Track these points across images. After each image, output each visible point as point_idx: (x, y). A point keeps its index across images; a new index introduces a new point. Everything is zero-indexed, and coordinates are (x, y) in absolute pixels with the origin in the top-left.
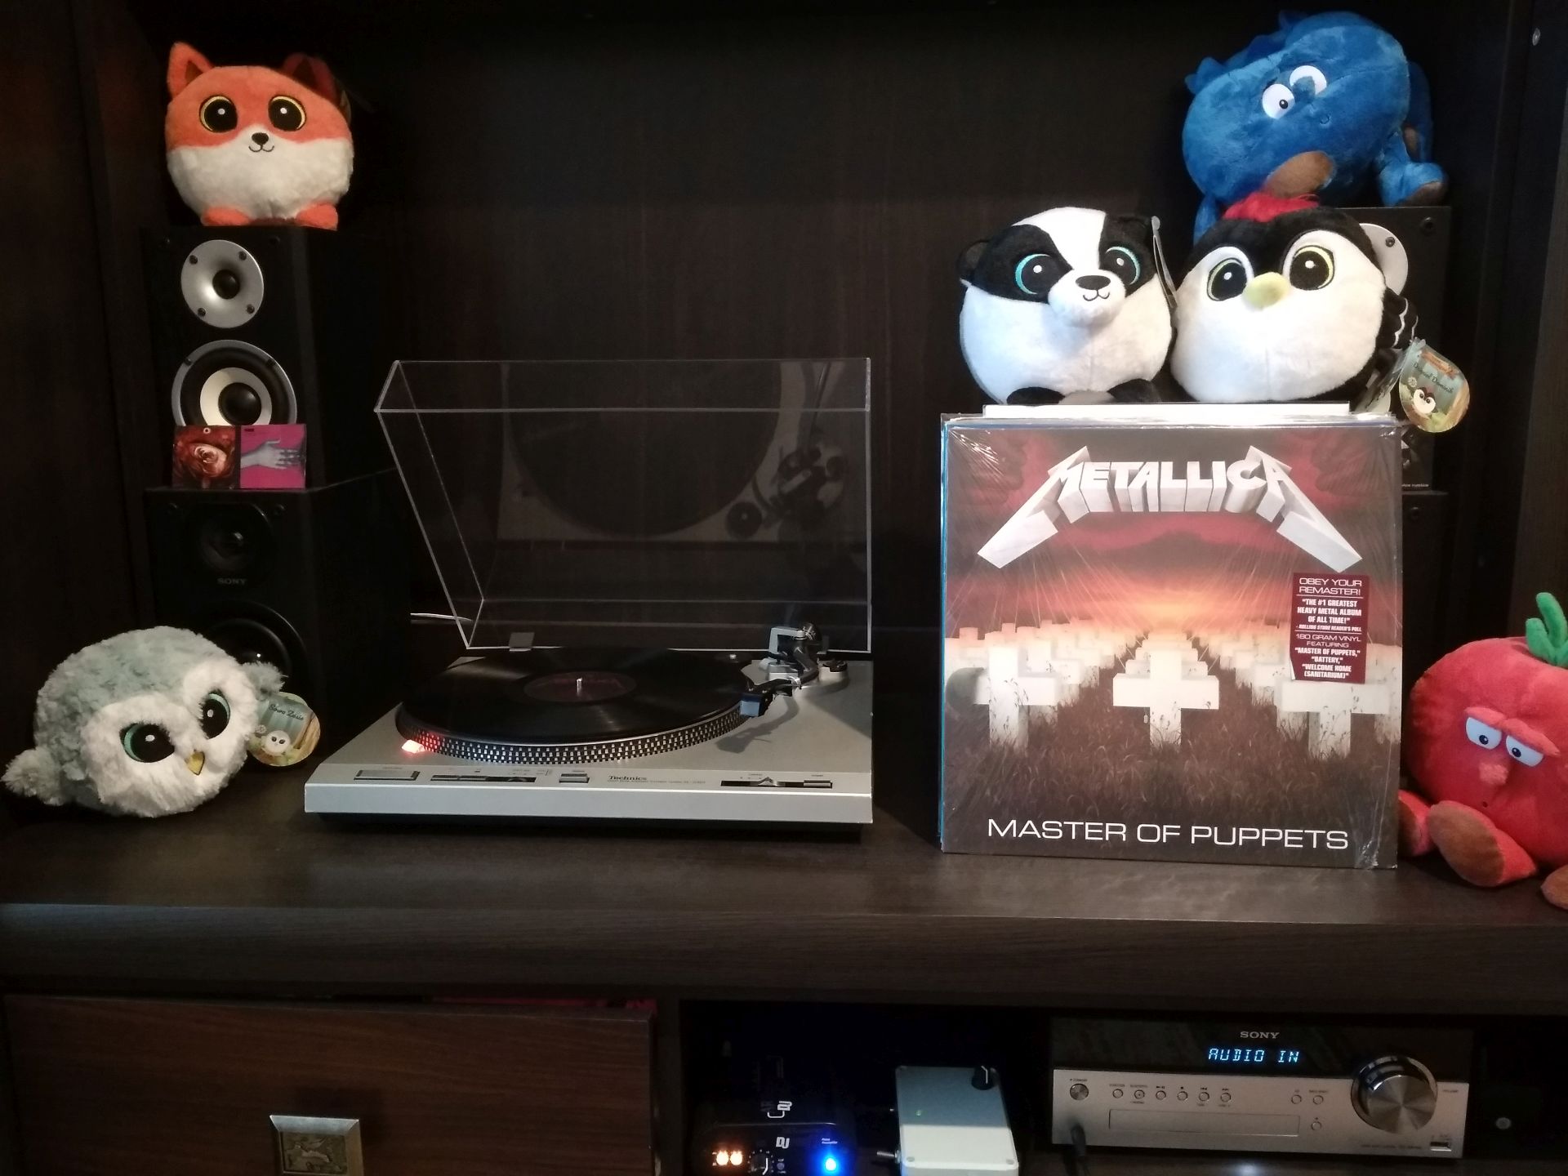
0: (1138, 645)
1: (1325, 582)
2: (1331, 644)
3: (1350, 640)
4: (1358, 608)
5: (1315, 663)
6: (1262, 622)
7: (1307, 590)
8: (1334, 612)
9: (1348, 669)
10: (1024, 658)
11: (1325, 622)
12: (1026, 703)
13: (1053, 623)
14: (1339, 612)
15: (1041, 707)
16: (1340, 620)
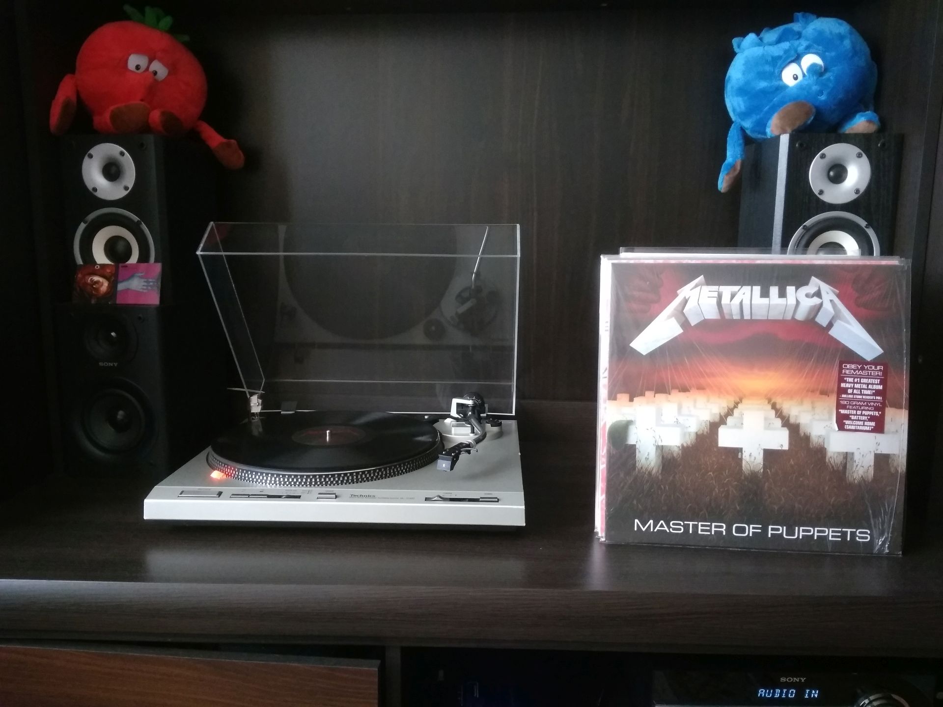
0: (736, 407)
1: (859, 367)
2: (862, 408)
3: (875, 405)
4: (880, 384)
5: (852, 420)
6: (818, 393)
7: (847, 372)
8: (865, 386)
9: (873, 424)
10: (659, 414)
11: (859, 393)
12: (660, 444)
13: (679, 391)
14: (868, 386)
15: (670, 446)
16: (869, 392)
